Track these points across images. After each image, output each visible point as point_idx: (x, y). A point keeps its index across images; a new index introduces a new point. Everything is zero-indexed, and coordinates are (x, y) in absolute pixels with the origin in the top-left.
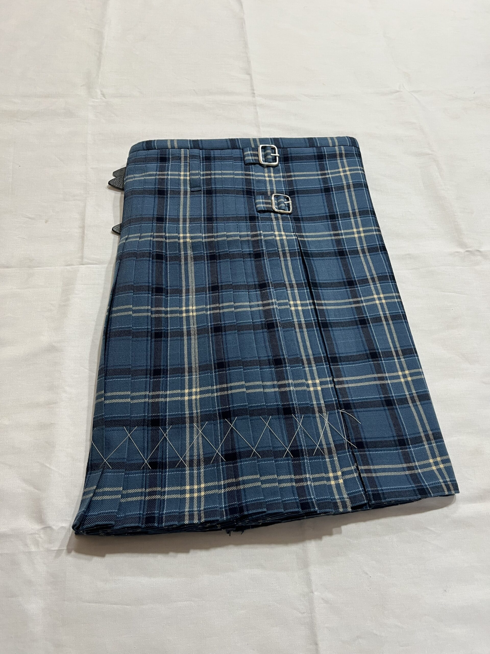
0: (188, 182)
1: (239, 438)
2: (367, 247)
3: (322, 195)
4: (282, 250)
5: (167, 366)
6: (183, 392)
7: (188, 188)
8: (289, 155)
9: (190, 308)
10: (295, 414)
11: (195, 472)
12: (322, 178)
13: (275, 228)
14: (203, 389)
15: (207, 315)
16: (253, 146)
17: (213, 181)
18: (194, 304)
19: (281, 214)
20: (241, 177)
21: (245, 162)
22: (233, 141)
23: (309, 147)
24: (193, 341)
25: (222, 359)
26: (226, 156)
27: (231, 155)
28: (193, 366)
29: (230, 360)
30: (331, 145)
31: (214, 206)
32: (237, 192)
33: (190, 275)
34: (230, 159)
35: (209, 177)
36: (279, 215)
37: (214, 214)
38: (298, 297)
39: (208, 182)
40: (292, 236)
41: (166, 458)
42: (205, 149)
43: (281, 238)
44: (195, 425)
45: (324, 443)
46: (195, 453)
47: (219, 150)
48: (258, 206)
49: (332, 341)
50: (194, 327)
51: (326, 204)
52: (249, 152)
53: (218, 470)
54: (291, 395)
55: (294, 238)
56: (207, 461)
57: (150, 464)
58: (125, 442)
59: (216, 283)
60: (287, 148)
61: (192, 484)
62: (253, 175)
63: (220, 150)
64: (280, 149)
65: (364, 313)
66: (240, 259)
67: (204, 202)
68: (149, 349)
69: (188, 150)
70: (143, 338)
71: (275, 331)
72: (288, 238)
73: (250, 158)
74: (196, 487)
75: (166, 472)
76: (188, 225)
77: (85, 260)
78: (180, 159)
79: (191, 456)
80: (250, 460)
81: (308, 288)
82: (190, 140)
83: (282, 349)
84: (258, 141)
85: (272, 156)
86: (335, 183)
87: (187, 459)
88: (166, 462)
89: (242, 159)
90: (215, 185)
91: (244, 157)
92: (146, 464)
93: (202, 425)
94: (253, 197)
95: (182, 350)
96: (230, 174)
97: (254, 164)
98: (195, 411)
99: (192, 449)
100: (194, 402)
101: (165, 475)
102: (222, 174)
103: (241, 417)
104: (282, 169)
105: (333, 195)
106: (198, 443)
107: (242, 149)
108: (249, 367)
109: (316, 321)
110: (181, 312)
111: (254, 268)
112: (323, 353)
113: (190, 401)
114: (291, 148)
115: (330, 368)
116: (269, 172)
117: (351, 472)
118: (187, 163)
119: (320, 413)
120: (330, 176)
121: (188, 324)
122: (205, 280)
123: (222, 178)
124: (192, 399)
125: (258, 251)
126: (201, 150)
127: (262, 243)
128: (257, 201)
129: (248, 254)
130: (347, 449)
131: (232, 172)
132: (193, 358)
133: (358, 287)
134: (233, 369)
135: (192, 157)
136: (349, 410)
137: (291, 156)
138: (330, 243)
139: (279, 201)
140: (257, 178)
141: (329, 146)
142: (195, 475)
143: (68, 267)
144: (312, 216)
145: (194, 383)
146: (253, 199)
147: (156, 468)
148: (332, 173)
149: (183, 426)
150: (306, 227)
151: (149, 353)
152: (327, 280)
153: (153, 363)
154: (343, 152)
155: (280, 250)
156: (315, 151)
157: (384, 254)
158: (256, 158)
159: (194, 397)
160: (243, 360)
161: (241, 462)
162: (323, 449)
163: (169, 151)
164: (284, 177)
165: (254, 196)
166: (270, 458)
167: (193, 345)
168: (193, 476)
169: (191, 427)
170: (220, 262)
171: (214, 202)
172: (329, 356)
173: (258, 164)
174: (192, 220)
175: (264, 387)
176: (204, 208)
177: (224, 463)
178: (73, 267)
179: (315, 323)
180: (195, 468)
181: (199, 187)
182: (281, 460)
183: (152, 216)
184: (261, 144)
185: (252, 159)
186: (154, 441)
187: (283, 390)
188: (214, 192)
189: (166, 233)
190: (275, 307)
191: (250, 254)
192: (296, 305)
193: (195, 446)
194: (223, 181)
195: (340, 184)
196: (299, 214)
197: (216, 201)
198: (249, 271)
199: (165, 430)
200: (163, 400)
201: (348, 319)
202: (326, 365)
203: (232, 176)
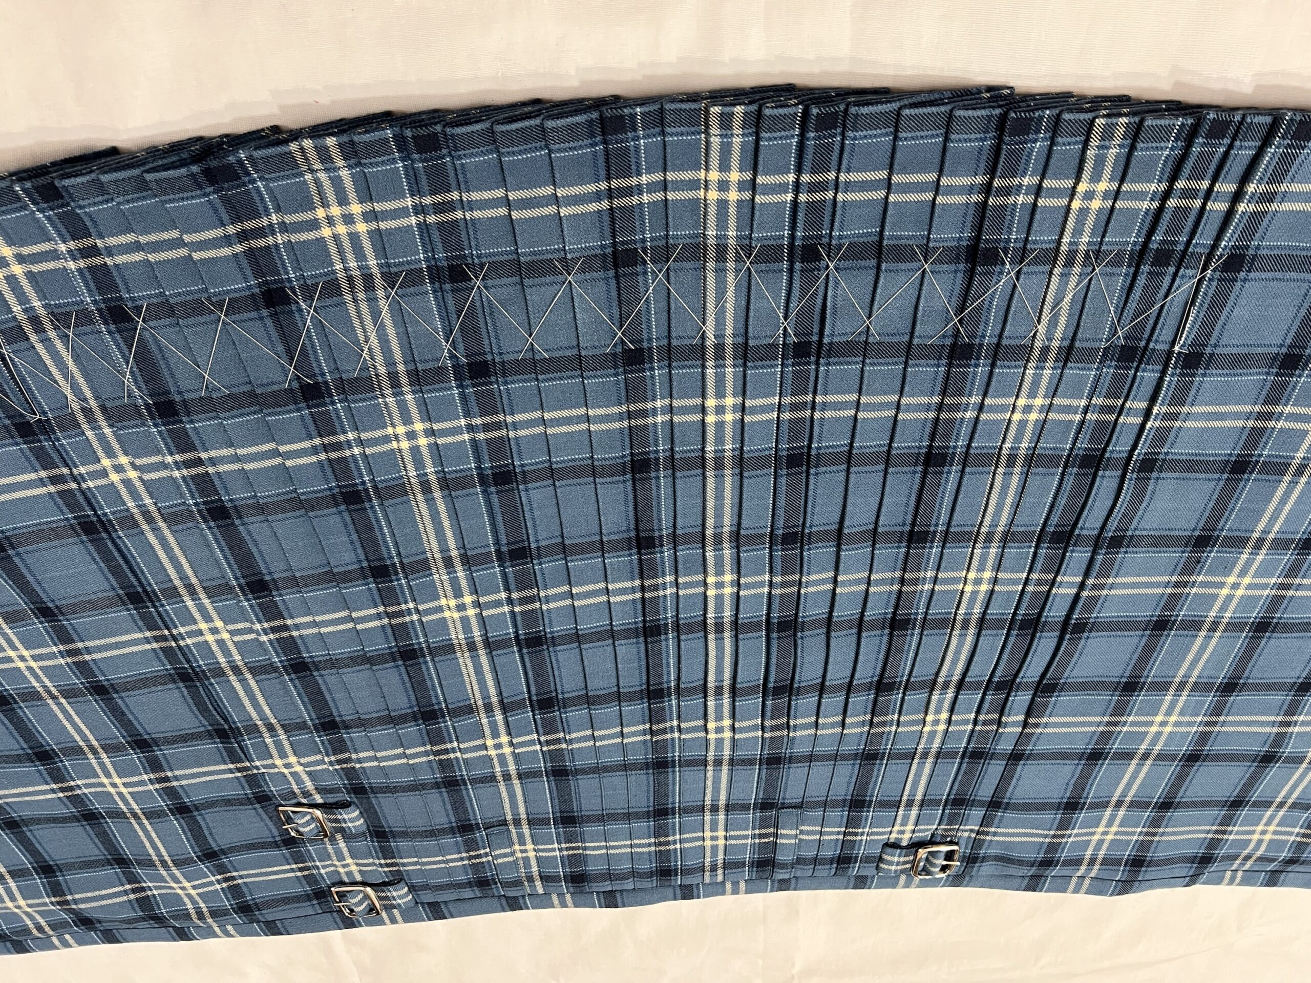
0: (515, 840)
2: (87, 758)
3: (219, 845)
4: (278, 736)
5: (483, 493)
6: (432, 440)
7: (512, 831)
8: (315, 902)
9: (456, 614)
10: (145, 404)
11: (353, 264)
12: (229, 872)
13: (305, 778)
14: (383, 448)
15: (414, 601)
16: (395, 911)
17: (463, 848)
18: (449, 620)
19: (300, 805)
20: (405, 861)
21: (405, 885)
22: (438, 916)
23: (275, 920)
24: (434, 545)
25: (353, 510)
26: (446, 891)
27: (437, 892)
31: (449, 806)
32: (405, 835)
33: (471, 670)
34: (436, 886)
35: (472, 853)
36: (304, 801)
37: (445, 794)
38: (215, 647)
39: (471, 845)
40: (265, 767)
41: (434, 291)
42: (494, 897)
43: (286, 761)
44: (382, 370)
46: (364, 307)
48: (356, 814)
49: (109, 567)
50: (440, 576)
51: (206, 832)
52: (400, 901)
53: (298, 269)
54: (166, 444)
55: (258, 763)
56: (332, 288)
57: (469, 278)
59: (410, 665)
61: (354, 237)
62: (381, 865)
65: (50, 630)
66: (367, 716)
67: (473, 809)
69: (529, 894)
71: (243, 577)
72: (270, 762)
73: (395, 893)
74: (342, 229)
75: (427, 259)
76: (498, 769)
78: (542, 878)
79: (372, 301)
80: (228, 292)
81: (198, 669)
82: (528, 909)
83: (216, 539)
84: (387, 921)
85: (349, 902)
86: (197, 869)
87: (381, 294)
88: (432, 283)
89: (413, 890)
90: (456, 842)
91: (410, 893)
92: (478, 278)
94: (371, 828)
96: (430, 863)
97: (385, 884)
98: (391, 399)
99: (376, 315)
100: (398, 419)
101: (425, 252)
102: (447, 862)
103: (275, 388)
105: (193, 849)
106: (364, 328)
107: (417, 904)
108: (285, 497)
109: (157, 604)
110: (477, 604)
112: (120, 537)
113: (407, 421)
115: (94, 509)
118: (526, 872)
119: (87, 408)
120: (213, 879)
121: (454, 581)
123: (446, 854)
124: (404, 425)
125: (330, 735)
126: (503, 896)
127: (326, 750)
128: (360, 823)
129: (352, 728)
131: (428, 867)
132: (425, 511)
133: (82, 683)
134: (320, 491)
136: (18, 420)
137: (310, 901)
138: (173, 761)
140: (372, 860)
141: (231, 925)
142: (350, 256)
145: (409, 459)
146: (369, 824)
147: (452, 268)
148: (211, 884)
149: (412, 367)
153: (516, 498)
155: (283, 737)
156: (259, 916)
157: (46, 745)
158: (383, 894)
160: (303, 511)
161: (250, 288)
162: (57, 328)
163: (568, 889)
164: (316, 867)
165: (369, 831)
166: (178, 299)
167: (433, 539)
168: (355, 253)
170: (411, 708)
171: (451, 812)
172: (104, 535)
173: (377, 886)
174: (491, 779)
175: (237, 459)
177: (287, 285)
179: (160, 600)
180: (356, 273)
181: (489, 834)
182: (149, 297)
183: (579, 777)
185: (389, 891)
186: (471, 330)
187: (190, 456)
188: (455, 830)
189: (542, 750)
190: (258, 625)
191: (347, 728)
192: (214, 631)
194: (442, 851)
195: (185, 868)
196: (260, 808)
197: (448, 815)
198: (339, 695)
199: (453, 357)
200: (473, 422)
201: (81, 618)
202: (105, 514)
203: (425, 859)
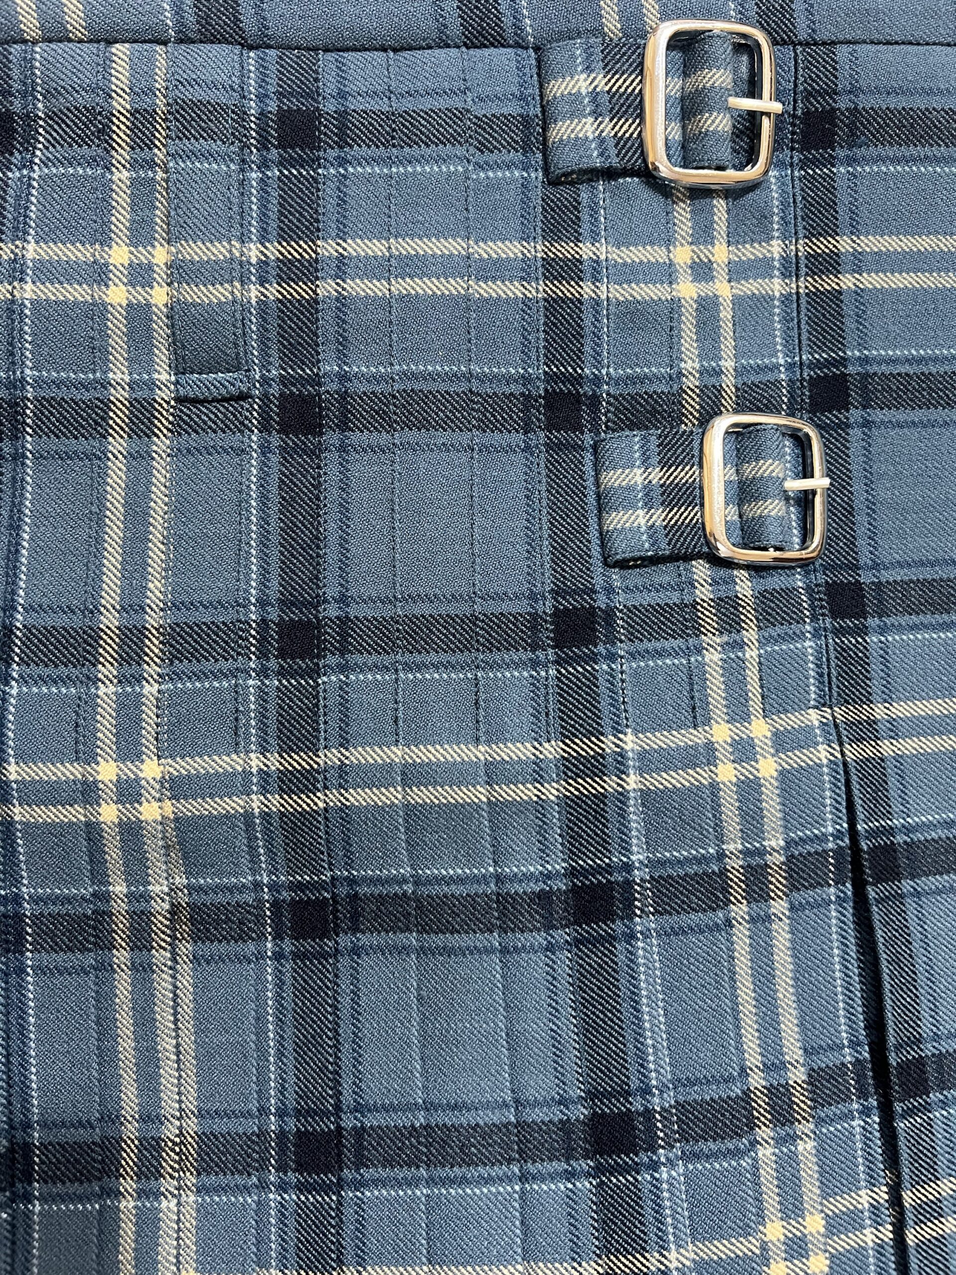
0: (160, 330)
4: (747, 853)
7: (163, 375)
8: (843, 103)
13: (716, 691)
16: (612, 26)
17: (327, 323)
18: (189, 1259)
19: (759, 571)
20: (516, 288)
21: (554, 159)
26: (427, 104)
27: (456, 102)
31: (330, 529)
32: (487, 413)
33: (167, 1044)
34: (453, 140)
35: (304, 289)
36: (745, 586)
37: (332, 591)
38: (811, 1187)
39: (297, 328)
40: (808, 737)
42: (277, 48)
43: (747, 767)
47: (381, 54)
48: (616, 520)
52: (582, 84)
55: (823, 748)
59: (326, 1114)
60: (833, 43)
62: (597, 269)
63: (385, 50)
64: (789, 52)
66: (480, 939)
67: (263, 499)
69: (159, 48)
72: (789, 758)
73: (587, 128)
76: (150, 690)
78: (104, 133)
81: (873, 1099)
85: (734, 112)
89: (535, 131)
90: (342, 357)
91: (547, 119)
94: (589, 439)
96: (446, 266)
97: (610, 173)
104: (784, 205)
107: (537, 49)
111: (566, 998)
114: (857, 47)
116: (703, 235)
122: (262, 1081)
123: (386, 304)
125: (599, 870)
126: (251, 48)
127: (623, 814)
128: (613, 478)
129: (532, 896)
131: (454, 246)
135: (191, 117)
137: (854, 111)
139: (749, 470)
140: (620, 293)
146: (588, 457)
150: (894, 660)
155: (732, 847)
158: (627, 128)
163: (28, 62)
164: (788, 268)
165: (596, 429)
170: (356, 951)
171: (331, 493)
173: (632, 173)
174: (185, 645)
176: (263, 544)
181: (238, 369)
184: (665, 16)
185: (601, 140)
188: (333, 414)
189: (4, 755)
191: (544, 898)
192: (797, 1251)
194: (395, 321)
196: (862, 562)
197: (343, 487)
203: (454, 286)
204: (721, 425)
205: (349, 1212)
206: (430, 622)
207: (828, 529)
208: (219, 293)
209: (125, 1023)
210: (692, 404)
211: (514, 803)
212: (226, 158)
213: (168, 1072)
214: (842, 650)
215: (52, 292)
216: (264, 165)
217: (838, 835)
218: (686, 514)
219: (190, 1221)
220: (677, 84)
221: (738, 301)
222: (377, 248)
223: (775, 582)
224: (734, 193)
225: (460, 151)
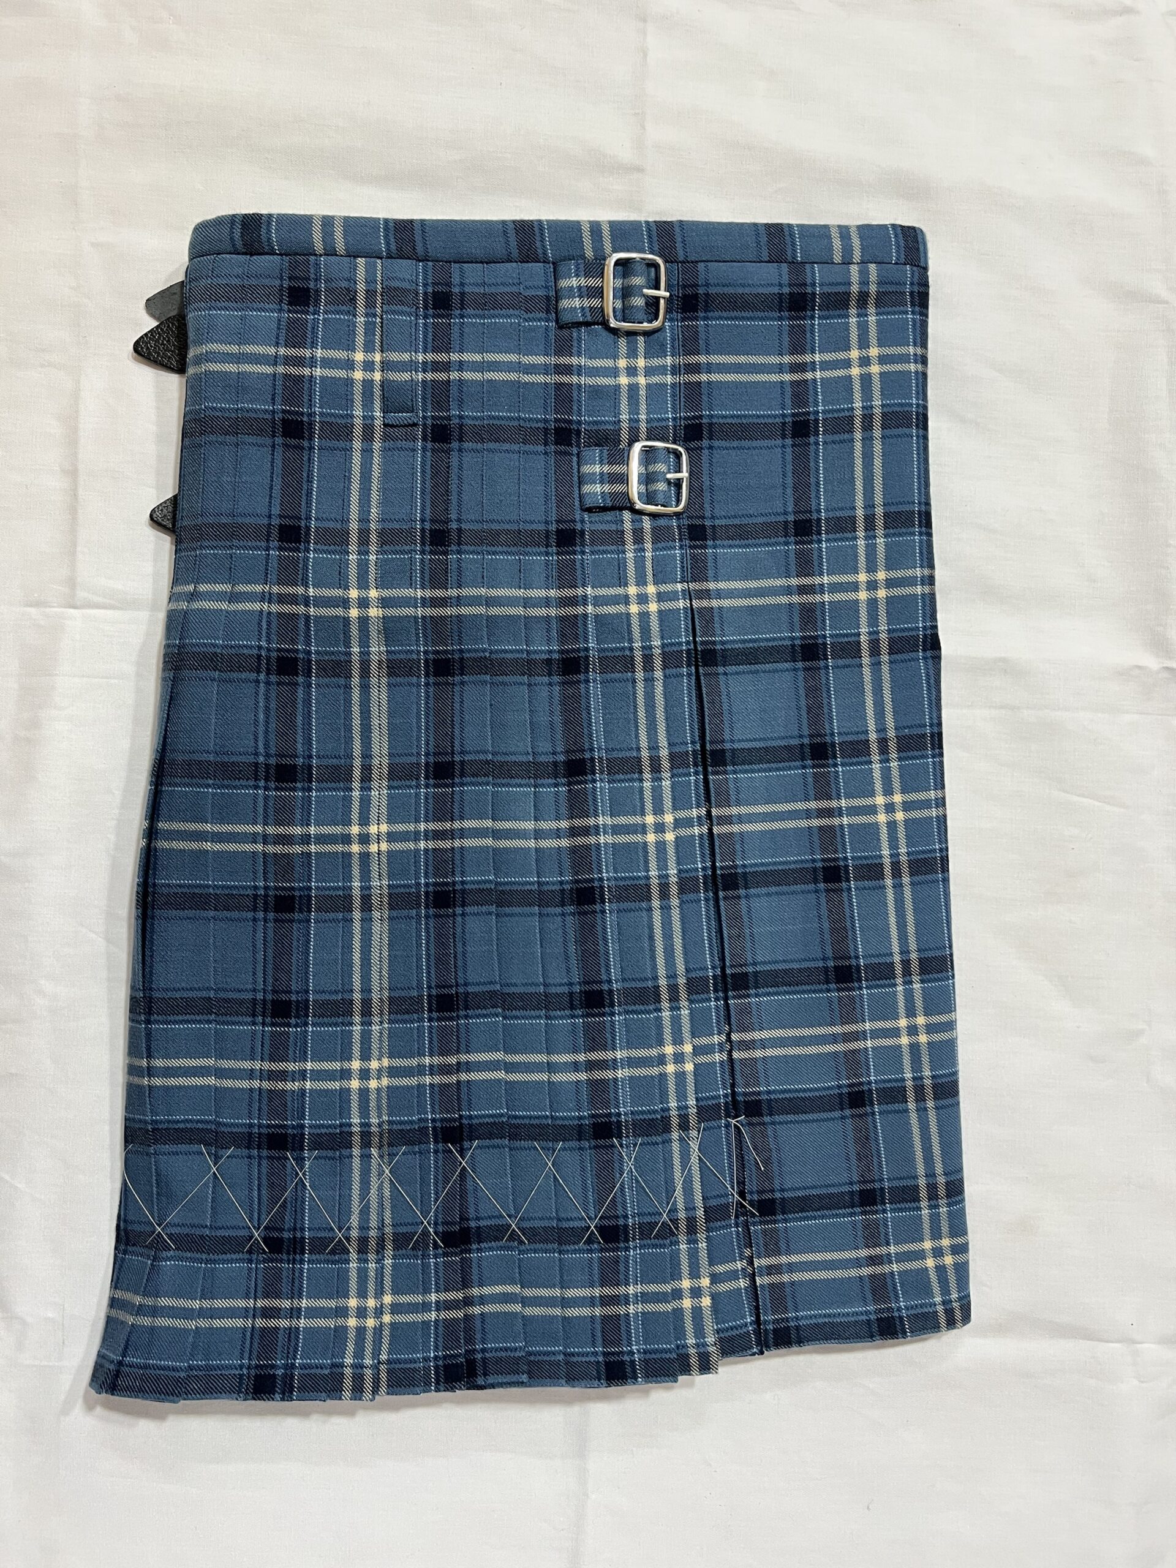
0: (377, 392)
1: (480, 1194)
2: (889, 633)
3: (783, 446)
4: (643, 647)
5: (307, 992)
6: (346, 1065)
7: (378, 414)
8: (701, 291)
9: (373, 829)
10: (621, 1138)
11: (372, 1266)
12: (792, 383)
13: (631, 571)
14: (398, 1062)
15: (417, 851)
16: (589, 253)
17: (454, 390)
18: (384, 818)
19: (654, 516)
20: (542, 378)
21: (561, 317)
22: (526, 231)
23: (769, 262)
24: (376, 927)
25: (451, 987)
26: (502, 289)
27: (514, 289)
28: (375, 996)
29: (470, 989)
30: (837, 258)
31: (454, 487)
32: (527, 435)
33: (375, 722)
34: (514, 307)
35: (444, 375)
36: (647, 524)
37: (453, 516)
38: (668, 802)
39: (439, 393)
40: (675, 596)
41: (303, 1229)
42: (432, 261)
43: (645, 606)
44: (374, 1152)
45: (681, 1205)
46: (373, 1223)
47: (479, 267)
48: (587, 489)
49: (741, 928)
50: (380, 884)
51: (789, 480)
52: (574, 282)
53: (425, 1267)
54: (616, 1092)
55: (681, 602)
56: (401, 1241)
57: (265, 1240)
58: (206, 1185)
59: (447, 754)
60: (697, 262)
61: (362, 1294)
62: (579, 370)
63: (482, 262)
64: (675, 266)
65: (840, 847)
66: (519, 679)
67: (423, 472)
68: (260, 945)
69: (379, 261)
70: (244, 914)
71: (596, 912)
72: (665, 606)
73: (577, 303)
74: (371, 1303)
75: (302, 1262)
76: (372, 557)
77: (81, 594)
78: (353, 300)
79: (364, 1227)
80: (501, 1248)
81: (700, 769)
82: (386, 221)
83: (608, 966)
84: (606, 230)
85: (646, 297)
86: (829, 403)
87: (354, 1233)
88: (303, 1239)
89: (551, 303)
90: (460, 408)
91: (558, 299)
92: (256, 1239)
93: (392, 1155)
94: (575, 450)
95: (348, 948)
96: (510, 367)
97: (587, 324)
98: (374, 1121)
99: (365, 1212)
100: (373, 1096)
101: (301, 1270)
102: (483, 364)
103: (487, 1142)
104: (673, 340)
105: (817, 450)
106: (381, 1197)
107: (554, 263)
108: (517, 1013)
109: (709, 871)
110: (347, 839)
111: (558, 708)
112: (714, 966)
113: (364, 1093)
114: (708, 264)
115: (727, 1005)
116: (632, 354)
117: (733, 1275)
118: (375, 315)
119: (683, 1131)
120: (818, 375)
121: (365, 875)
122: (418, 741)
123: (481, 384)
124: (368, 1088)
125: (573, 650)
126: (420, 261)
127: (585, 625)
128: (586, 469)
129: (543, 661)
130: (733, 1218)
131: (513, 358)
132: (375, 976)
133: (835, 765)
134: (478, 1016)
135: (393, 295)
136: (755, 1119)
137: (707, 295)
138: (784, 617)
139: (651, 468)
140: (590, 381)
141: (833, 263)
142: (372, 1274)
143: (32, 610)
144: (745, 521)
145: (375, 1046)
146: (575, 459)
147: (279, 1251)
148: (824, 366)
149: (345, 1152)
150: (720, 562)
151: (260, 956)
152: (755, 740)
153: (270, 980)
154: (873, 289)
155: (636, 645)
156: (785, 279)
157: (930, 661)
158: (595, 303)
159: (373, 1084)
160: (506, 991)
161: (479, 1250)
162: (675, 1221)
163: (317, 265)
164: (675, 370)
165: (578, 446)
166: (550, 1246)
167: (376, 938)
168: (366, 1276)
169: (366, 1157)
170: (462, 683)
171: (454, 471)
172: (728, 972)
173: (598, 324)
174: (388, 538)
175: (551, 1067)
176: (423, 492)
177: (440, 1251)
178: (48, 610)
179: (705, 876)
180: (372, 1256)
181: (412, 412)
182: (575, 1251)
183: (266, 521)
184: (614, 250)
185: (583, 308)
186: (276, 1185)
187: (598, 1075)
188: (456, 434)
189: (307, 586)
190: (602, 841)
191: (549, 662)
192: (660, 829)
193: (374, 1205)
194: (484, 393)
195: (843, 410)
196: (706, 515)
197: (460, 468)
198: (543, 719)
199: (300, 1160)
200: (296, 1086)
201: (795, 862)
202: (717, 999)
203: (513, 376)
204: (637, 447)
205: (457, 797)
206: (498, 533)
207: (689, 498)
208: (406, 376)
209: (356, 709)
210: (625, 436)
211: (536, 617)
212: (410, 314)
213: (375, 734)
214: (694, 557)
215: (329, 373)
216: (425, 317)
217: (688, 643)
218: (619, 488)
219: (384, 802)
220: (619, 283)
221: (648, 386)
222: (478, 357)
223: (662, 522)
224: (647, 334)
225: (516, 312)
